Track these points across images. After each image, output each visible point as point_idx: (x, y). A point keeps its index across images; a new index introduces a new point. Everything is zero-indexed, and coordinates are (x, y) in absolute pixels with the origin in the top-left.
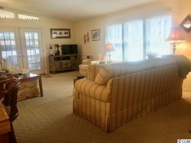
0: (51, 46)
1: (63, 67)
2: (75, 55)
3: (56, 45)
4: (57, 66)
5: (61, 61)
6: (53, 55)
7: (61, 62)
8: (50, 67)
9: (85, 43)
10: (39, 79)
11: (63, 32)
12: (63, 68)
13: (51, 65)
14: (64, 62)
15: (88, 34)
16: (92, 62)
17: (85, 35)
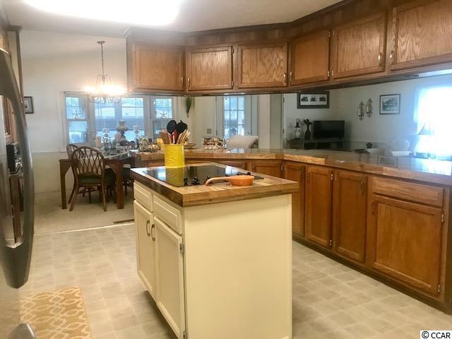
0: (298, 123)
3: (305, 121)
9: (361, 119)
11: (318, 97)
16: (393, 152)
17: (362, 104)
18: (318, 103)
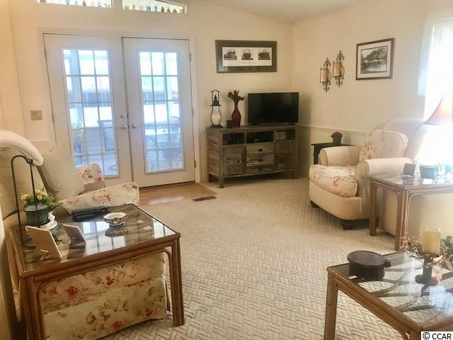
0: (216, 98)
1: (248, 165)
2: (286, 126)
3: (230, 94)
4: (231, 163)
5: (245, 147)
6: (219, 126)
7: (245, 151)
8: (210, 163)
9: (327, 89)
10: (169, 249)
11: (255, 52)
12: (250, 168)
13: (212, 156)
14: (253, 149)
15: (340, 56)
16: (369, 161)
17: (327, 63)
18: (256, 62)
